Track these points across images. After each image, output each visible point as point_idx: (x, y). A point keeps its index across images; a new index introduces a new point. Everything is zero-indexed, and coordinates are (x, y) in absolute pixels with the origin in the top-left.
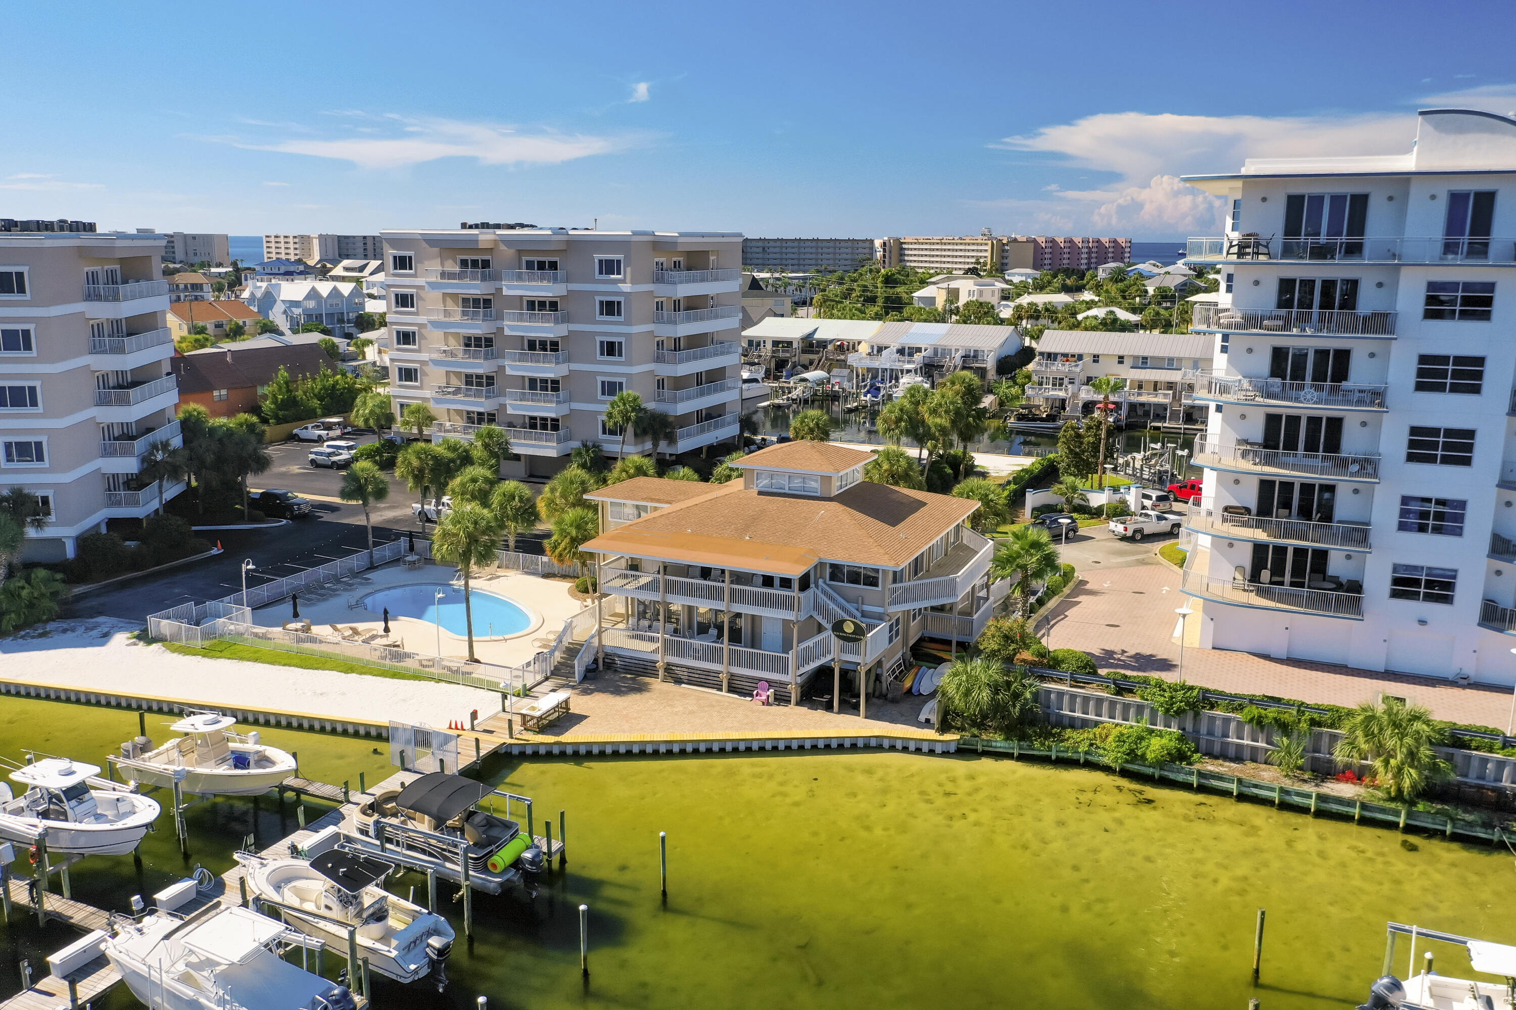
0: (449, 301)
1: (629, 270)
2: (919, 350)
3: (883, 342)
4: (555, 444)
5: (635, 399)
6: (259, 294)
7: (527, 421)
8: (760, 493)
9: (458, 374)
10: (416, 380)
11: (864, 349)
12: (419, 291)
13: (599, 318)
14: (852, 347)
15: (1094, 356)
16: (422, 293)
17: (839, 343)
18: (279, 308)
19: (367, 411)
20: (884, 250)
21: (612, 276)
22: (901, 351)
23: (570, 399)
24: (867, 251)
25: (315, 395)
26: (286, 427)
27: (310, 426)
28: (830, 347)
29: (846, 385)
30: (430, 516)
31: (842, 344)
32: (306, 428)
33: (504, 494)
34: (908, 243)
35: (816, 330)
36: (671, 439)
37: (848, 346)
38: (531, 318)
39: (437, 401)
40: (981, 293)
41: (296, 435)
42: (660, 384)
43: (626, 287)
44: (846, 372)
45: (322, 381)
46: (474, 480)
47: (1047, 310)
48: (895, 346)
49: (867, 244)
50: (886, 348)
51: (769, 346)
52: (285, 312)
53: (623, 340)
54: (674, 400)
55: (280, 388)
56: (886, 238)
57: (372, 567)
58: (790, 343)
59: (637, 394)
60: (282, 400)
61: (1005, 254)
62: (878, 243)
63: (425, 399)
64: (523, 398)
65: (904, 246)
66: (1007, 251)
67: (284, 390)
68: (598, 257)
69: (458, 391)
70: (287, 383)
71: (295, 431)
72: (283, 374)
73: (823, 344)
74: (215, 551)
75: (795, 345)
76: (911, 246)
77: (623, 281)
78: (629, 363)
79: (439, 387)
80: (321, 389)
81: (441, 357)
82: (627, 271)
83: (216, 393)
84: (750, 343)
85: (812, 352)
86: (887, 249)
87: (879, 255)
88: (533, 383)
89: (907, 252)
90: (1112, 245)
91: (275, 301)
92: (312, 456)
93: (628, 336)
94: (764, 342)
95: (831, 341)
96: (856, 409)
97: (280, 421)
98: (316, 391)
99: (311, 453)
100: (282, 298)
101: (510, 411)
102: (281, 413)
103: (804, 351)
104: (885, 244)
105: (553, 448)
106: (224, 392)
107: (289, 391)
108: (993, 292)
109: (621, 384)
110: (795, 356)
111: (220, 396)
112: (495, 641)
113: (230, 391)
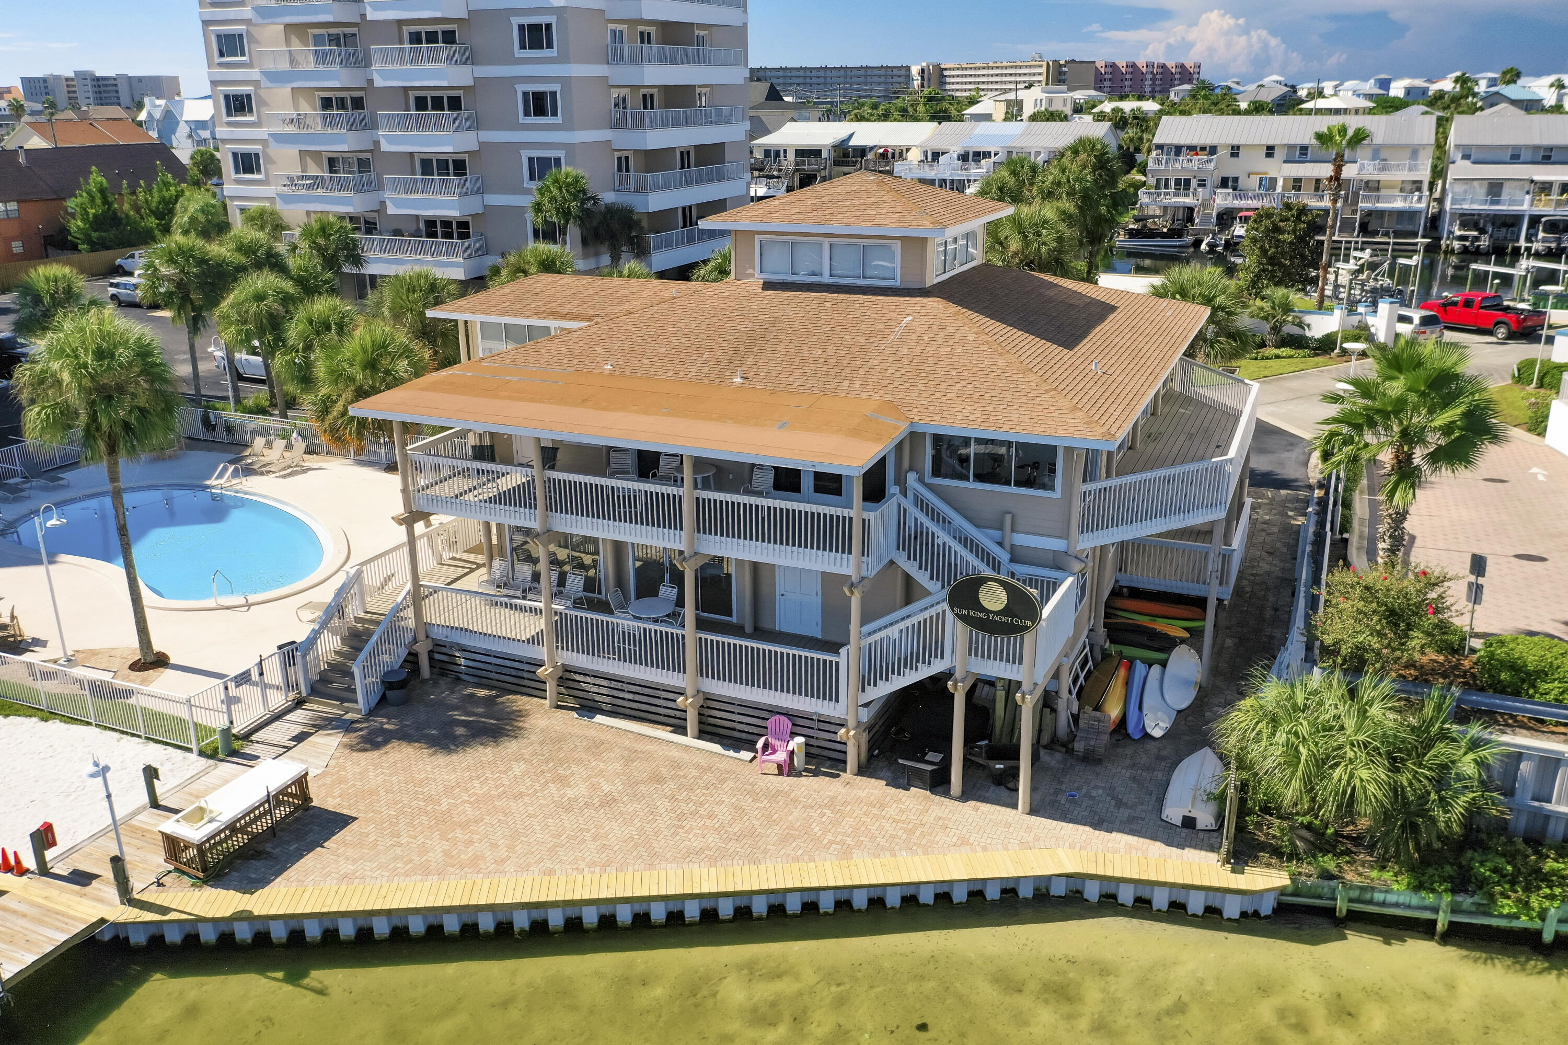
0: (294, 40)
2: (987, 155)
3: (938, 146)
4: (461, 260)
5: (577, 180)
6: (157, 115)
7: (422, 226)
8: (768, 286)
9: (316, 155)
10: (259, 171)
11: (914, 156)
12: (251, 28)
13: (519, 53)
14: (900, 154)
15: (1233, 148)
16: (255, 31)
17: (881, 151)
18: (182, 131)
19: (186, 219)
20: (923, 78)
22: (964, 157)
23: (481, 189)
24: (902, 79)
25: (150, 210)
26: (104, 256)
27: (137, 253)
28: (870, 156)
30: (241, 371)
31: (886, 151)
32: (132, 256)
33: (311, 322)
34: (950, 69)
35: (851, 136)
37: (893, 154)
38: (416, 58)
39: (286, 199)
40: (1050, 101)
41: (120, 266)
42: (623, 164)
45: (160, 191)
46: (259, 297)
47: (1135, 118)
48: (956, 150)
49: (903, 72)
50: (943, 153)
51: (791, 156)
52: (190, 136)
53: (556, 87)
54: (642, 189)
55: (92, 199)
56: (924, 64)
58: (817, 153)
59: (580, 172)
60: (95, 216)
61: (1063, 77)
62: (915, 70)
63: (271, 200)
64: (411, 187)
65: (945, 73)
66: (1065, 73)
67: (99, 201)
69: (317, 182)
70: (102, 191)
71: (119, 261)
72: (96, 178)
73: (862, 151)
75: (825, 154)
76: (952, 73)
78: (566, 127)
79: (291, 178)
80: (160, 203)
81: (291, 129)
84: (767, 153)
85: (847, 163)
86: (926, 76)
87: (917, 83)
88: (426, 164)
89: (948, 80)
90: (1179, 70)
91: (178, 123)
92: (112, 290)
93: (565, 80)
94: (785, 151)
95: (871, 148)
97: (95, 246)
98: (154, 205)
99: (112, 285)
100: (185, 118)
101: (391, 210)
102: (95, 235)
103: (836, 161)
104: (923, 70)
105: (457, 265)
107: (105, 201)
108: (1065, 100)
109: (558, 161)
110: (825, 168)
111: (7, 211)
112: (228, 608)
113: (22, 205)
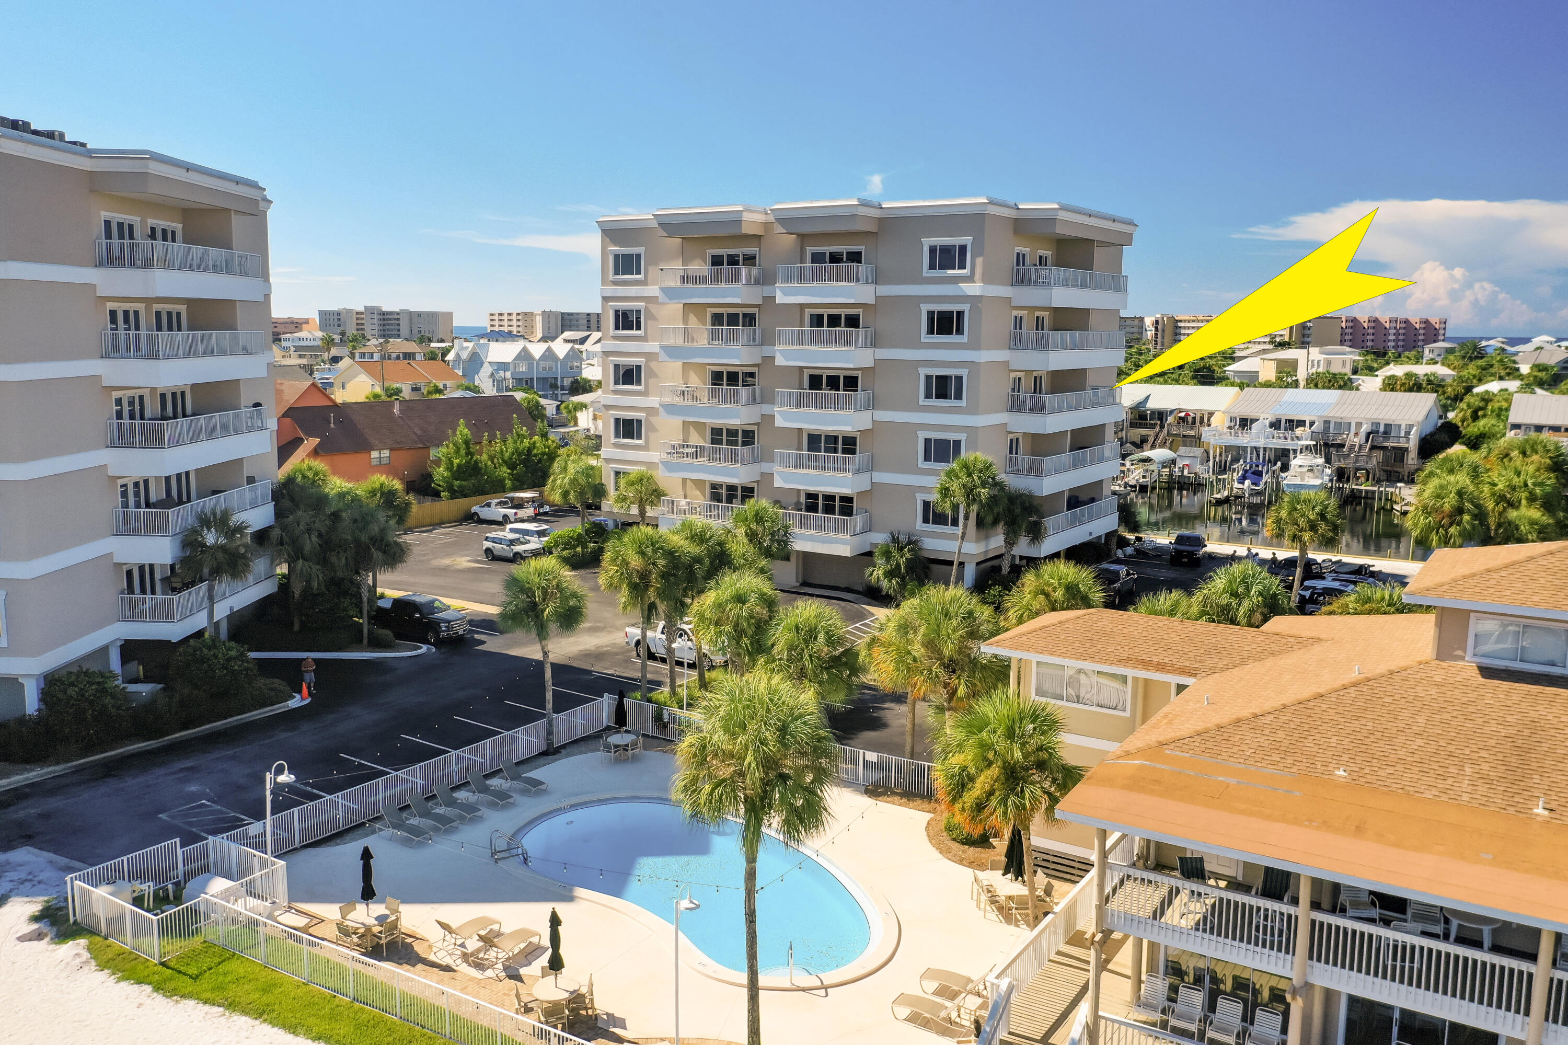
0: (692, 318)
1: (979, 261)
2: (1301, 423)
3: (1248, 413)
4: (848, 537)
5: (988, 467)
6: (465, 355)
7: (803, 499)
8: (1488, 672)
9: (700, 426)
10: (639, 437)
11: (1219, 422)
12: (650, 306)
13: (925, 338)
14: (1204, 419)
16: (653, 308)
17: (1182, 414)
18: (486, 370)
19: (566, 480)
20: (1157, 329)
21: (950, 272)
22: (1276, 425)
23: (871, 468)
24: (1136, 330)
25: (504, 461)
26: (462, 503)
27: (494, 502)
28: (1170, 419)
29: (1198, 468)
30: (653, 650)
31: (1187, 415)
32: (489, 505)
33: (797, 628)
34: (1185, 321)
35: (1147, 398)
36: (1036, 533)
37: (1194, 418)
38: (816, 340)
39: (669, 466)
40: (1328, 363)
41: (475, 513)
42: (1014, 445)
43: (974, 289)
44: (1198, 452)
45: (515, 442)
46: (740, 599)
47: (1429, 382)
48: (1267, 418)
49: (1136, 322)
50: (1253, 420)
52: (492, 375)
53: (964, 372)
54: (1037, 471)
55: (458, 450)
56: (1159, 316)
57: (551, 752)
59: (990, 459)
60: (459, 466)
61: (1307, 332)
62: (1149, 321)
63: (649, 465)
64: (798, 463)
65: (1180, 324)
66: (1309, 328)
67: (463, 452)
68: (928, 242)
69: (699, 452)
70: (467, 443)
71: (475, 509)
72: (463, 430)
73: (1161, 415)
74: (295, 702)
76: (1187, 325)
77: (970, 279)
78: (972, 410)
79: (673, 447)
80: (513, 454)
81: (679, 400)
82: (977, 264)
83: (375, 454)
85: (1145, 426)
86: (1160, 327)
87: (1150, 334)
88: (814, 441)
89: (1183, 331)
90: (1423, 325)
91: (482, 363)
92: (488, 544)
93: (974, 366)
95: (1172, 412)
96: (1226, 501)
97: (455, 494)
98: (507, 455)
99: (487, 539)
100: (489, 359)
101: (778, 483)
102: (457, 483)
103: (1133, 425)
104: (1157, 322)
105: (844, 542)
106: (385, 453)
107: (469, 453)
108: (1344, 362)
109: (957, 444)
110: (1122, 430)
111: (380, 458)
112: (804, 990)
113: (393, 452)
